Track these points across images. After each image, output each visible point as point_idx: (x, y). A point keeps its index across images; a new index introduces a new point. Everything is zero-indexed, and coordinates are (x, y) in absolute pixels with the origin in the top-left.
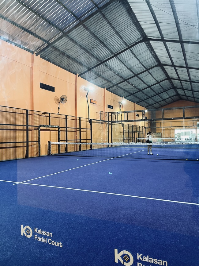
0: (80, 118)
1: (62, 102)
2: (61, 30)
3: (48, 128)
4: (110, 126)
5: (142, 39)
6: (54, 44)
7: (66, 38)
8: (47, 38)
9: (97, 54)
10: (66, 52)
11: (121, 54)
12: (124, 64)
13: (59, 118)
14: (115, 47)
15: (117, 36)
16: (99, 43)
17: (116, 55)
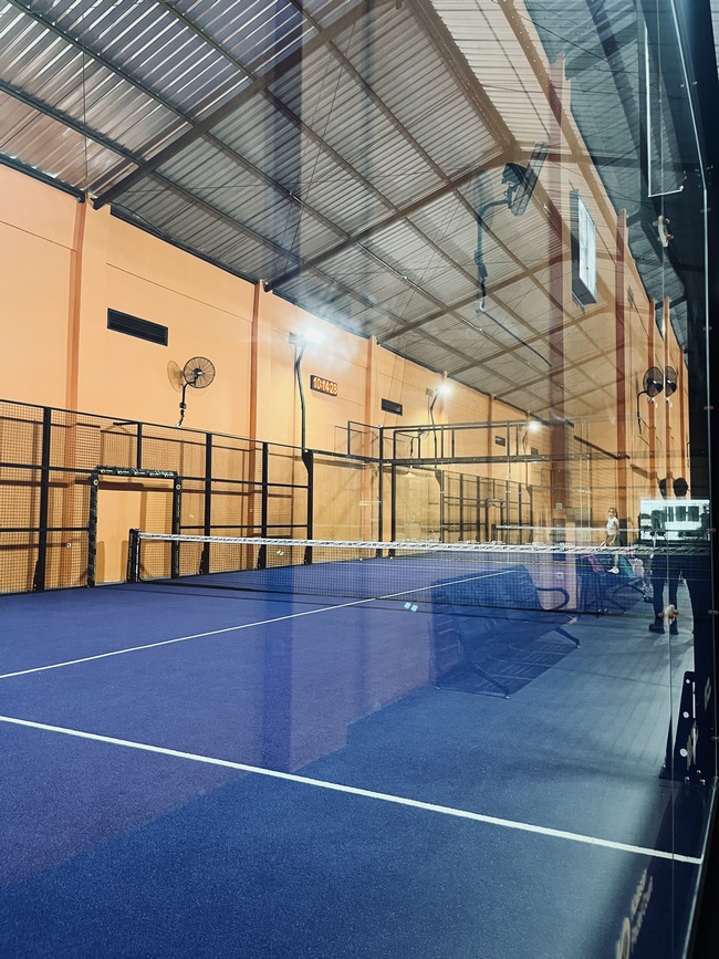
0: (265, 445)
1: (193, 383)
2: (182, 112)
3: (135, 480)
4: (387, 477)
5: (498, 153)
6: (163, 167)
7: (207, 145)
8: (131, 142)
9: (330, 207)
10: (210, 198)
11: (424, 208)
12: (435, 246)
13: (182, 442)
14: (396, 180)
15: (400, 141)
16: (335, 164)
17: (404, 212)
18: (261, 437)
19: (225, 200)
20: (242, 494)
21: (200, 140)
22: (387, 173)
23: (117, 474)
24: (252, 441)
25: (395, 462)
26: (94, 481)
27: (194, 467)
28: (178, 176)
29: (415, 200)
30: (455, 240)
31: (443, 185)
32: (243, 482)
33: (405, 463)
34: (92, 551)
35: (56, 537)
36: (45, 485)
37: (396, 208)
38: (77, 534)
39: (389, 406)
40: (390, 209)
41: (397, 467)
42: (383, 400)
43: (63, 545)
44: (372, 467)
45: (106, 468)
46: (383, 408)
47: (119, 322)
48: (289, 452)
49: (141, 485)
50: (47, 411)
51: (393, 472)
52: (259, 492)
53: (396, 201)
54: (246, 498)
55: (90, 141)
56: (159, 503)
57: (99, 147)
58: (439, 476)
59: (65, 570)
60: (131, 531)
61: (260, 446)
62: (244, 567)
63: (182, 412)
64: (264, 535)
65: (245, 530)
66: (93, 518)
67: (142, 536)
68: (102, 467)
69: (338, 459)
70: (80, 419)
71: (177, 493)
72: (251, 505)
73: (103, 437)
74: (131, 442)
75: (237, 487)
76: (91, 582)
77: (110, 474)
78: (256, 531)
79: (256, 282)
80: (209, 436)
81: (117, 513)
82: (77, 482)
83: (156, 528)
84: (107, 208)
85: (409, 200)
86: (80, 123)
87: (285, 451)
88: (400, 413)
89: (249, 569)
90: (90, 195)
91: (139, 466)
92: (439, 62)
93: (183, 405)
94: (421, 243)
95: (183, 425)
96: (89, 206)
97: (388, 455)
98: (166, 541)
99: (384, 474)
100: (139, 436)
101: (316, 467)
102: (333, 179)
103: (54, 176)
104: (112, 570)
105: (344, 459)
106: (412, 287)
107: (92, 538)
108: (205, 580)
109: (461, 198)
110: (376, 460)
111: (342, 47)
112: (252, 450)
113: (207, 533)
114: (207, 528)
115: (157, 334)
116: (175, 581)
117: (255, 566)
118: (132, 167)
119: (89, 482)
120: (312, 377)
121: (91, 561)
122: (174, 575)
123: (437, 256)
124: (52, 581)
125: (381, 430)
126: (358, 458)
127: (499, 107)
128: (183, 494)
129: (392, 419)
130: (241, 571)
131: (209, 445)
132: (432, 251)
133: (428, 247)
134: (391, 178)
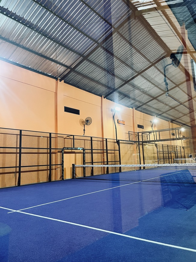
0: (106, 139)
1: (87, 124)
2: (80, 55)
3: (73, 151)
4: (141, 146)
5: (166, 54)
6: (76, 69)
7: (87, 62)
8: (68, 64)
9: (120, 74)
10: (88, 75)
11: (146, 72)
12: (150, 82)
13: (85, 140)
14: (137, 65)
15: (138, 54)
16: (120, 62)
17: (140, 73)
18: (105, 137)
19: (93, 75)
20: (101, 153)
21: (85, 61)
22: (135, 63)
23: (68, 149)
24: (103, 138)
25: (143, 142)
26: (63, 151)
27: (88, 146)
28: (80, 71)
29: (143, 69)
30: (155, 79)
31: (151, 64)
32: (101, 150)
33: (146, 142)
34: (63, 170)
35: (54, 167)
36: (50, 153)
37: (138, 72)
38: (59, 166)
39: (140, 126)
40: (136, 73)
41: (144, 143)
42: (138, 125)
43: (55, 169)
44: (136, 144)
45: (65, 148)
46: (138, 127)
47: (67, 110)
48: (113, 141)
49: (75, 152)
50: (50, 134)
51: (142, 145)
52: (105, 152)
53: (138, 70)
54: (102, 154)
55: (58, 65)
56: (79, 156)
57: (61, 66)
58: (156, 145)
59: (56, 176)
60: (73, 164)
61: (105, 139)
62: (103, 174)
63: (84, 132)
64: (107, 164)
65: (102, 163)
66: (63, 161)
67: (76, 166)
68: (64, 148)
69: (126, 142)
70: (59, 135)
71: (84, 154)
72: (104, 156)
73: (64, 140)
74: (71, 141)
75: (100, 151)
76: (63, 179)
77: (67, 149)
78: (105, 163)
79: (101, 96)
80: (91, 138)
81: (69, 160)
82: (58, 152)
83: (79, 164)
84: (63, 81)
85: (141, 70)
86: (56, 61)
87: (112, 140)
88: (143, 128)
89: (104, 174)
90: (59, 78)
91: (74, 147)
92: (147, 32)
93: (84, 130)
94: (145, 81)
95: (85, 135)
96: (59, 81)
97: (141, 140)
98: (82, 167)
99: (140, 146)
100: (74, 139)
101: (120, 144)
102: (120, 67)
103: (50, 75)
104: (68, 176)
105: (128, 142)
106: (144, 93)
107: (63, 167)
108: (93, 177)
109: (156, 67)
110: (137, 142)
111: (120, 32)
112: (103, 141)
113: (92, 164)
114: (92, 163)
115: (77, 112)
116: (85, 178)
117: (106, 173)
118: (69, 70)
119: (61, 152)
120: (118, 120)
121: (63, 173)
122: (84, 176)
123: (150, 84)
124: (53, 179)
125: (138, 133)
126: (132, 141)
127: (165, 42)
128: (86, 154)
129: (141, 130)
130: (102, 175)
131: (91, 140)
132: (149, 83)
133: (147, 82)
134: (136, 64)
